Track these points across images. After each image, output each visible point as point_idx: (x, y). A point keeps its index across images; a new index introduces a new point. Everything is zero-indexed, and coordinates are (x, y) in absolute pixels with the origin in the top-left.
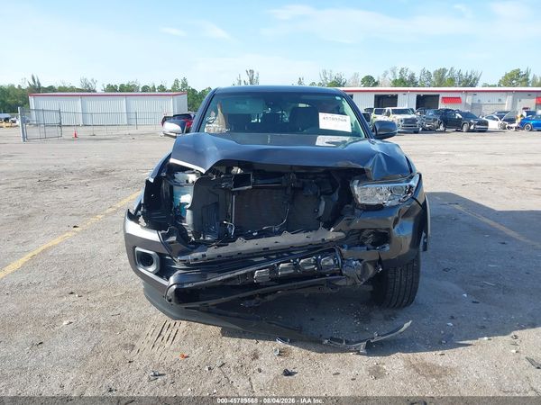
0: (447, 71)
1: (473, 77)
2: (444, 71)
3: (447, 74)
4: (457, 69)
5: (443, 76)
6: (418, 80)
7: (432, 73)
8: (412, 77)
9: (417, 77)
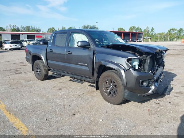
0: (30, 27)
1: (39, 29)
2: (29, 27)
3: (30, 28)
4: (33, 27)
5: (29, 28)
6: (20, 29)
7: (25, 27)
8: (18, 28)
9: (20, 28)
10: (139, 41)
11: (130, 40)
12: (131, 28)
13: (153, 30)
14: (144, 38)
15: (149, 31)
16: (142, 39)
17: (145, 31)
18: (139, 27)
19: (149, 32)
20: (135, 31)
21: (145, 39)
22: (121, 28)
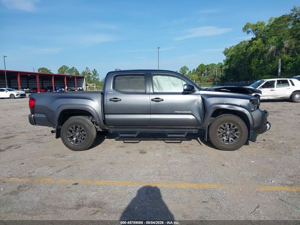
10: (80, 89)
11: (66, 88)
12: (61, 68)
13: (95, 72)
14: (86, 85)
15: (90, 74)
16: (83, 87)
17: (84, 73)
18: (74, 67)
19: (91, 76)
20: (68, 74)
21: (88, 87)
22: (43, 68)
